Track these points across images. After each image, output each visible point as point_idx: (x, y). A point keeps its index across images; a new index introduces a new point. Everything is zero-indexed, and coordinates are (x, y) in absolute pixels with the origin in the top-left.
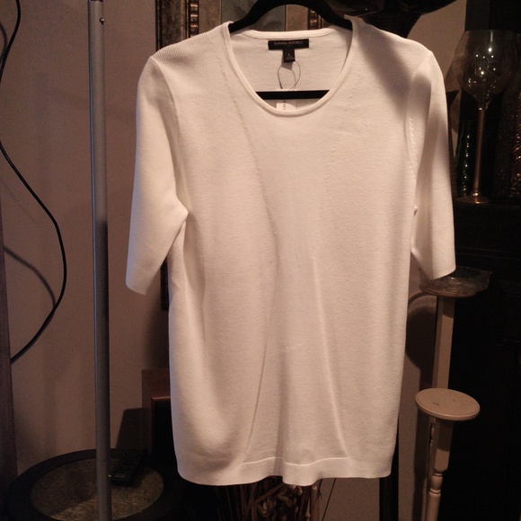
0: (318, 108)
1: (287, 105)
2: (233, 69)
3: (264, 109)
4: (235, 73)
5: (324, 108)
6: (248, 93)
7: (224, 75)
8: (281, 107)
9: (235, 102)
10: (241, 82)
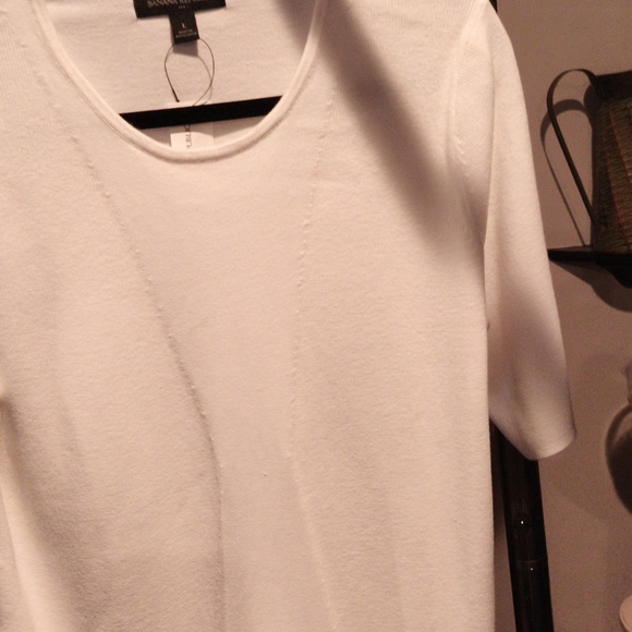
0: (263, 136)
1: (195, 135)
2: (60, 68)
3: (144, 149)
4: (67, 77)
5: (275, 134)
6: (102, 118)
7: (41, 81)
8: (181, 141)
9: (75, 140)
10: (82, 95)
